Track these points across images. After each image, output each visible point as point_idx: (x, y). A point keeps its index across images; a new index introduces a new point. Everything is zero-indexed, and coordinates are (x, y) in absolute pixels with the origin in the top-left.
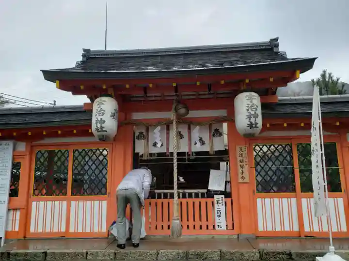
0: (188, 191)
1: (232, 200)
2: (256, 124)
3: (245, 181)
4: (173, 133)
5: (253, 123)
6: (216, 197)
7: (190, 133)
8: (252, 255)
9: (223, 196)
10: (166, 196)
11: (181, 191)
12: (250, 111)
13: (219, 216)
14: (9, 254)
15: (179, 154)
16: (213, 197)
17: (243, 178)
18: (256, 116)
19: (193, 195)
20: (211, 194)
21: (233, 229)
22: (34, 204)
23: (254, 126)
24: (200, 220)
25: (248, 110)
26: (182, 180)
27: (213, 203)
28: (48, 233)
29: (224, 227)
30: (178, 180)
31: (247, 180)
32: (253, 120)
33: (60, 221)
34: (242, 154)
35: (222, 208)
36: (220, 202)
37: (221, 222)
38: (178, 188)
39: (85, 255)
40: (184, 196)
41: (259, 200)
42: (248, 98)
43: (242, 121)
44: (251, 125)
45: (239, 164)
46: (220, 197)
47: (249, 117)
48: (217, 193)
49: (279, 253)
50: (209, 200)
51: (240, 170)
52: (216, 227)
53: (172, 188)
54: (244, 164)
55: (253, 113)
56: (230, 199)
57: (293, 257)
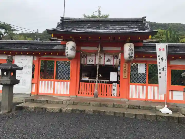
0: (102, 80)
1: (120, 85)
2: (132, 56)
3: (126, 78)
4: (98, 57)
5: (131, 56)
6: (113, 83)
7: (105, 57)
8: (125, 106)
9: (116, 83)
10: (93, 82)
11: (99, 80)
12: (130, 51)
13: (114, 91)
14: (34, 100)
15: (100, 65)
16: (112, 84)
17: (125, 77)
18: (132, 54)
19: (104, 82)
20: (111, 82)
21: (119, 96)
22: (40, 82)
23: (131, 57)
24: (107, 92)
25: (129, 51)
26: (100, 75)
27: (112, 86)
28: (46, 93)
29: (116, 95)
30: (99, 75)
31: (127, 77)
32: (131, 55)
33: (51, 89)
34: (125, 67)
35: (116, 88)
36: (115, 85)
37: (115, 93)
38: (98, 79)
39: (62, 102)
40: (101, 82)
41: (131, 86)
42: (129, 46)
43: (126, 55)
44: (130, 57)
45: (124, 71)
46: (115, 83)
47: (129, 54)
48: (114, 82)
49: (135, 106)
50: (111, 85)
51: (124, 74)
52: (113, 95)
53: (96, 79)
54: (126, 71)
55: (131, 52)
56: (119, 85)
57: (140, 108)
